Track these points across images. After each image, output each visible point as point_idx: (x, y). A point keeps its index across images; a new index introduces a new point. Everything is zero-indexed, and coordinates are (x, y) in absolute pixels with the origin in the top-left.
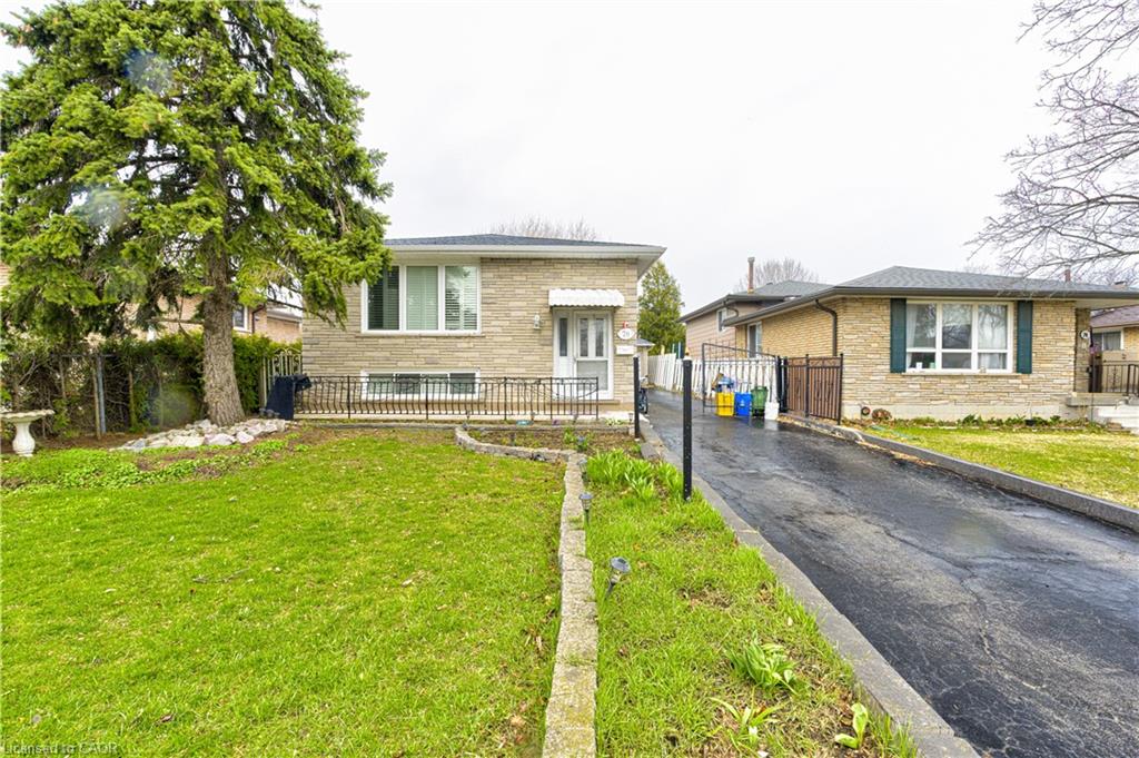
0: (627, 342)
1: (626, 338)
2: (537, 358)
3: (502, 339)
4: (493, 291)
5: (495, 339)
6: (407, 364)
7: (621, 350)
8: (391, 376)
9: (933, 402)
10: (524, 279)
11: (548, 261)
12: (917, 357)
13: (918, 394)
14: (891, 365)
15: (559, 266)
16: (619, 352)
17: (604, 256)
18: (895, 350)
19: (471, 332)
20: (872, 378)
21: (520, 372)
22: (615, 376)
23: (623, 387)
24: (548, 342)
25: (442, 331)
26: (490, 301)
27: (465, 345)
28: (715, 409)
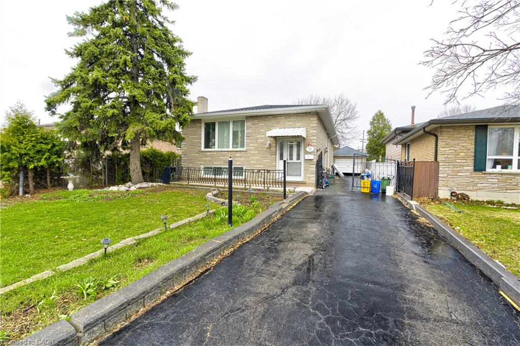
0: (310, 153)
1: (310, 151)
2: (268, 161)
3: (254, 152)
4: (250, 131)
5: (251, 152)
6: (217, 163)
7: (308, 157)
8: (211, 168)
9: (508, 191)
10: (264, 125)
11: (274, 116)
12: (496, 163)
13: (497, 185)
14: (475, 167)
15: (280, 118)
16: (306, 158)
17: (300, 112)
18: (478, 157)
19: (241, 149)
20: (459, 174)
21: (261, 167)
22: (305, 170)
23: (308, 175)
24: (273, 153)
25: (231, 149)
26: (249, 135)
27: (239, 155)
28: (359, 188)
